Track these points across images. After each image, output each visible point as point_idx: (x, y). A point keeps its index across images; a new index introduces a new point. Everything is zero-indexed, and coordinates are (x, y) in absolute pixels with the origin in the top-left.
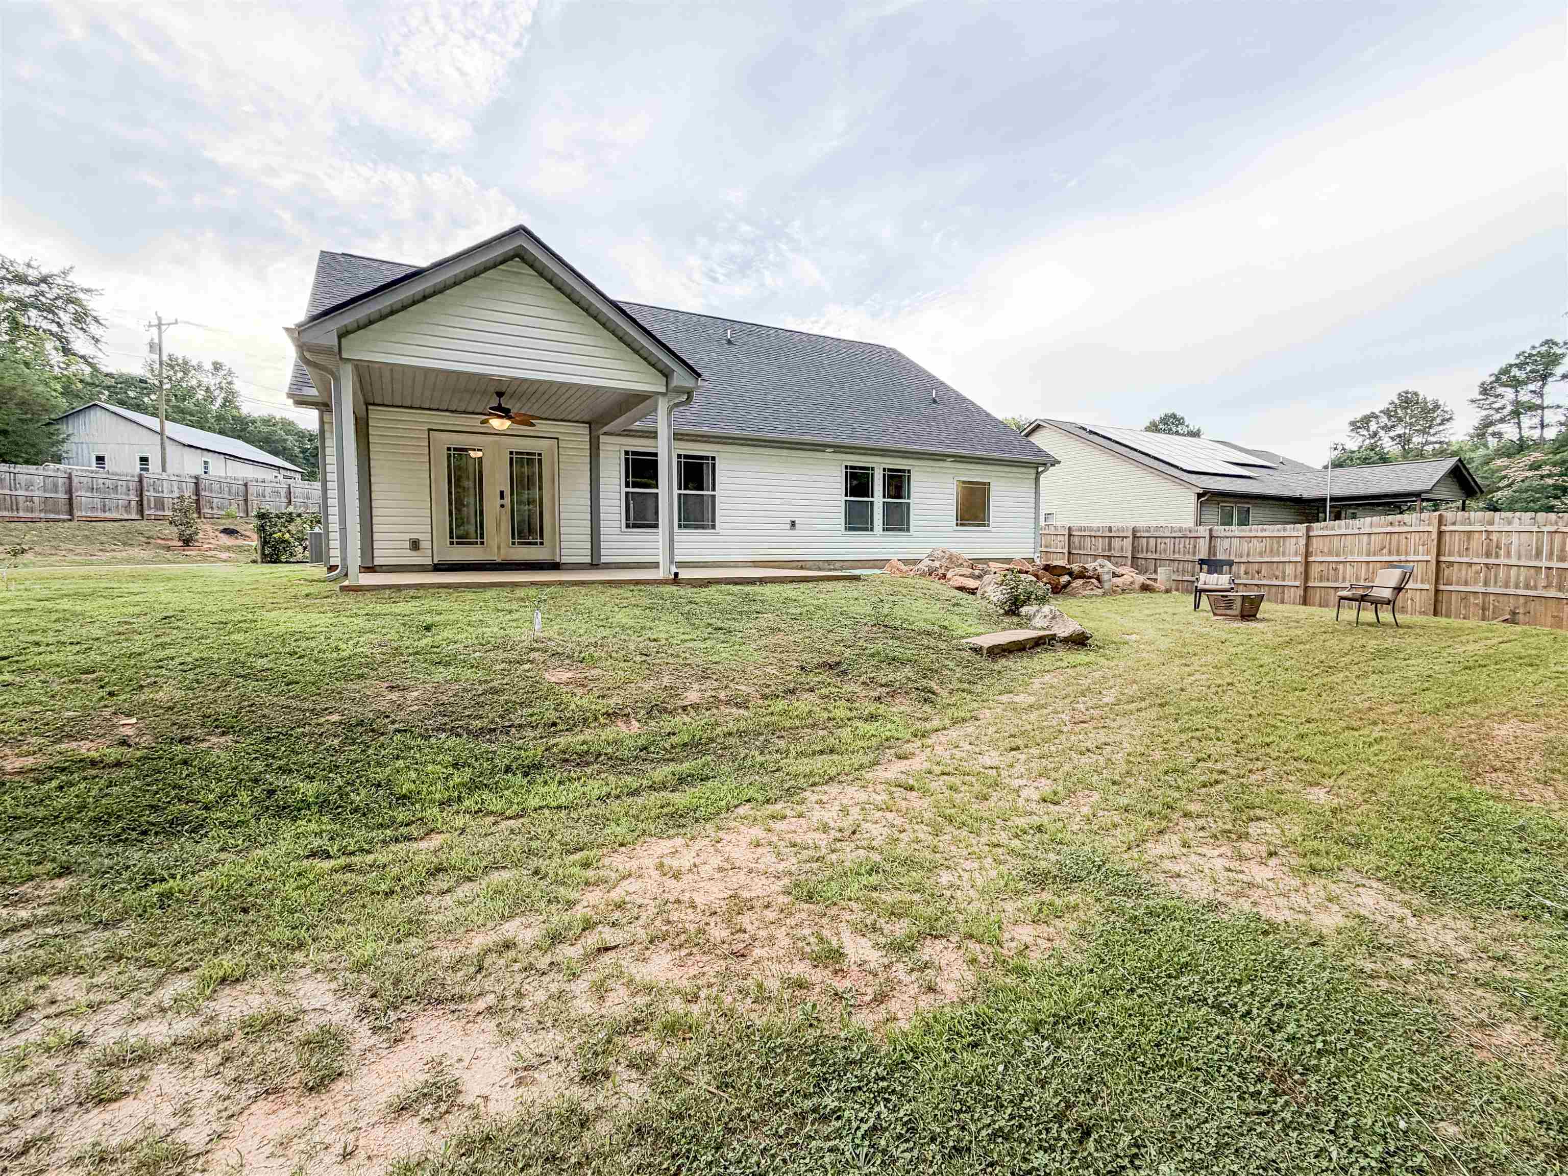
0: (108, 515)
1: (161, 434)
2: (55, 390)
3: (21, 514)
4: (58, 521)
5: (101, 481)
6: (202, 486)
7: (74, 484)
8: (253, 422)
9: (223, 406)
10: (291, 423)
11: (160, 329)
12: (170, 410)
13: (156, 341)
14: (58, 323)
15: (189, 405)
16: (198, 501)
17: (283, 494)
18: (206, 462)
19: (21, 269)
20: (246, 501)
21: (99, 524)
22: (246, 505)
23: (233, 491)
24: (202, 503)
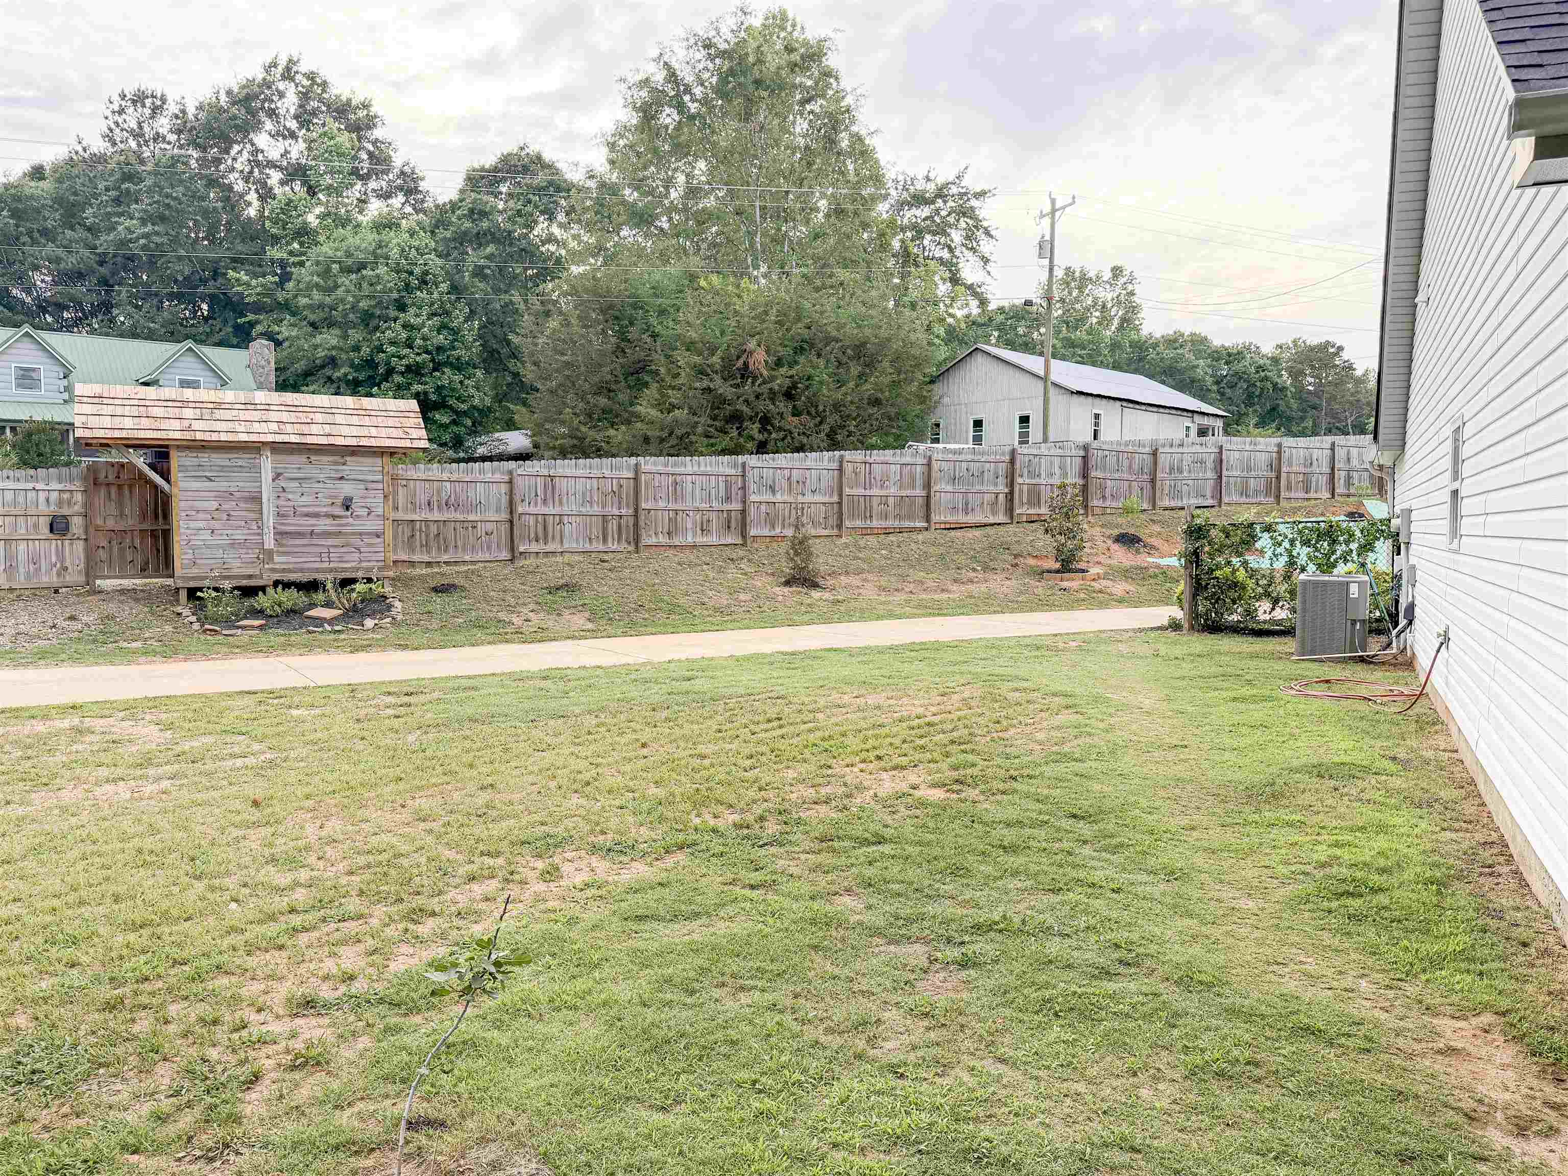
0: (971, 519)
1: (1045, 379)
2: (938, 337)
3: (875, 523)
4: (912, 530)
5: (964, 465)
6: (1092, 462)
7: (933, 474)
8: (1155, 346)
9: (1121, 328)
10: (1204, 340)
11: (1053, 218)
12: (1059, 345)
13: (1047, 238)
14: (949, 247)
15: (1080, 335)
16: (1085, 488)
17: (1210, 464)
18: (1097, 416)
19: (920, 185)
20: (1153, 481)
21: (958, 533)
22: (1154, 488)
23: (1135, 467)
24: (1092, 489)
